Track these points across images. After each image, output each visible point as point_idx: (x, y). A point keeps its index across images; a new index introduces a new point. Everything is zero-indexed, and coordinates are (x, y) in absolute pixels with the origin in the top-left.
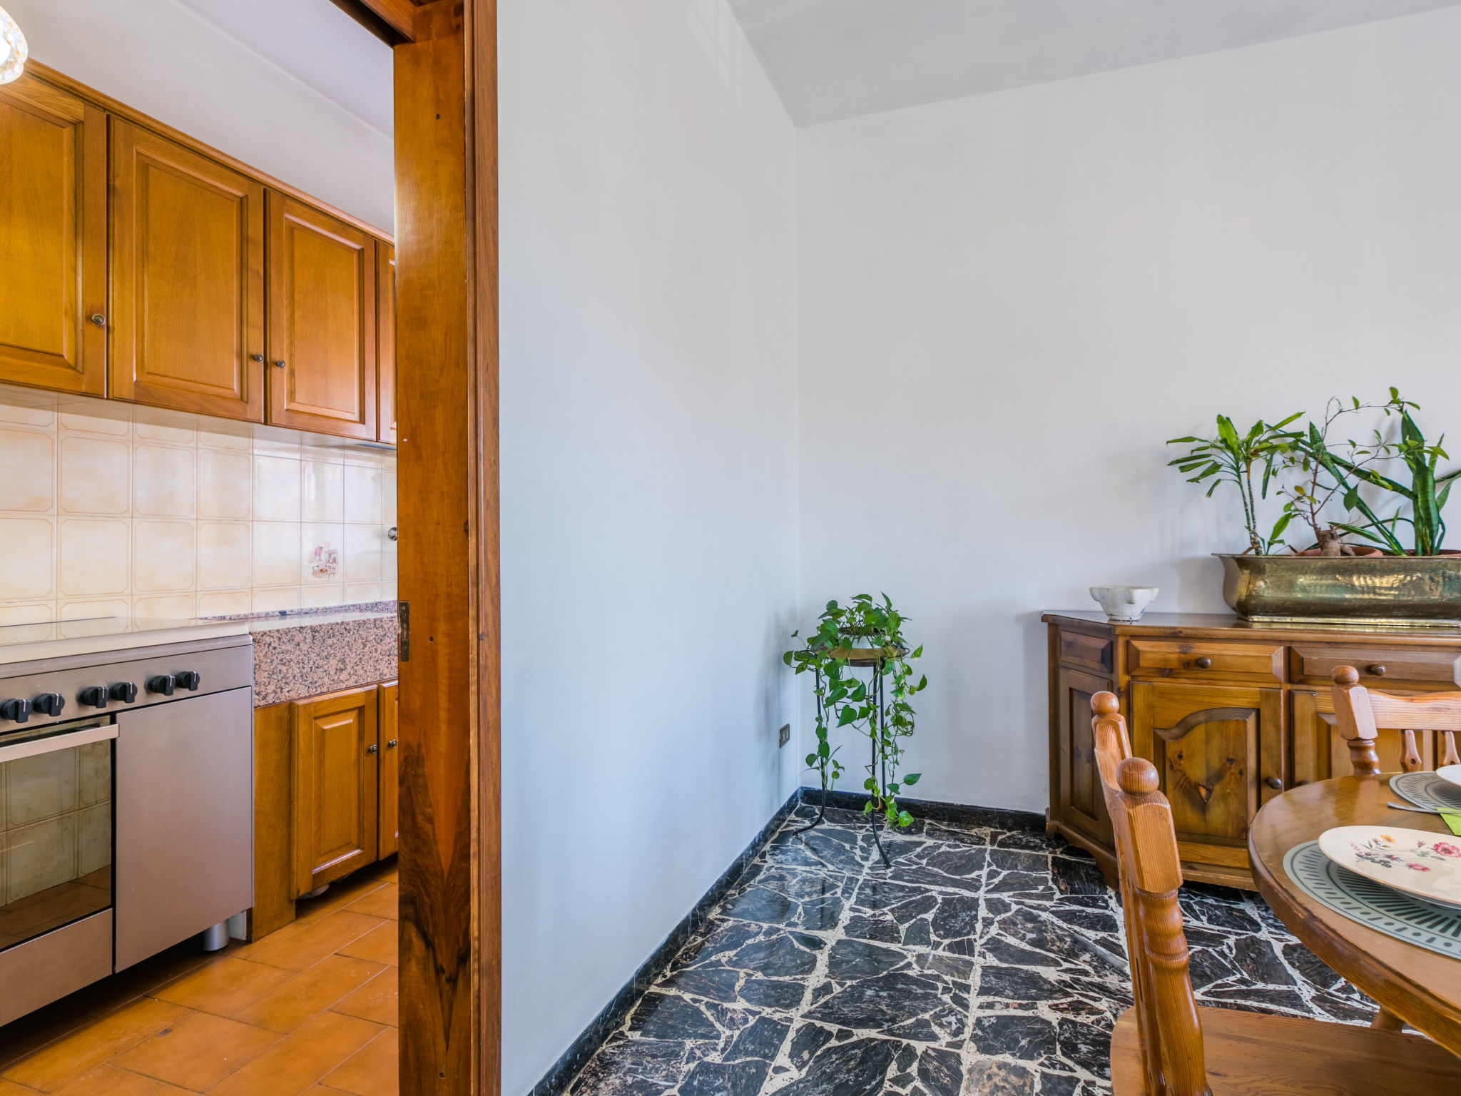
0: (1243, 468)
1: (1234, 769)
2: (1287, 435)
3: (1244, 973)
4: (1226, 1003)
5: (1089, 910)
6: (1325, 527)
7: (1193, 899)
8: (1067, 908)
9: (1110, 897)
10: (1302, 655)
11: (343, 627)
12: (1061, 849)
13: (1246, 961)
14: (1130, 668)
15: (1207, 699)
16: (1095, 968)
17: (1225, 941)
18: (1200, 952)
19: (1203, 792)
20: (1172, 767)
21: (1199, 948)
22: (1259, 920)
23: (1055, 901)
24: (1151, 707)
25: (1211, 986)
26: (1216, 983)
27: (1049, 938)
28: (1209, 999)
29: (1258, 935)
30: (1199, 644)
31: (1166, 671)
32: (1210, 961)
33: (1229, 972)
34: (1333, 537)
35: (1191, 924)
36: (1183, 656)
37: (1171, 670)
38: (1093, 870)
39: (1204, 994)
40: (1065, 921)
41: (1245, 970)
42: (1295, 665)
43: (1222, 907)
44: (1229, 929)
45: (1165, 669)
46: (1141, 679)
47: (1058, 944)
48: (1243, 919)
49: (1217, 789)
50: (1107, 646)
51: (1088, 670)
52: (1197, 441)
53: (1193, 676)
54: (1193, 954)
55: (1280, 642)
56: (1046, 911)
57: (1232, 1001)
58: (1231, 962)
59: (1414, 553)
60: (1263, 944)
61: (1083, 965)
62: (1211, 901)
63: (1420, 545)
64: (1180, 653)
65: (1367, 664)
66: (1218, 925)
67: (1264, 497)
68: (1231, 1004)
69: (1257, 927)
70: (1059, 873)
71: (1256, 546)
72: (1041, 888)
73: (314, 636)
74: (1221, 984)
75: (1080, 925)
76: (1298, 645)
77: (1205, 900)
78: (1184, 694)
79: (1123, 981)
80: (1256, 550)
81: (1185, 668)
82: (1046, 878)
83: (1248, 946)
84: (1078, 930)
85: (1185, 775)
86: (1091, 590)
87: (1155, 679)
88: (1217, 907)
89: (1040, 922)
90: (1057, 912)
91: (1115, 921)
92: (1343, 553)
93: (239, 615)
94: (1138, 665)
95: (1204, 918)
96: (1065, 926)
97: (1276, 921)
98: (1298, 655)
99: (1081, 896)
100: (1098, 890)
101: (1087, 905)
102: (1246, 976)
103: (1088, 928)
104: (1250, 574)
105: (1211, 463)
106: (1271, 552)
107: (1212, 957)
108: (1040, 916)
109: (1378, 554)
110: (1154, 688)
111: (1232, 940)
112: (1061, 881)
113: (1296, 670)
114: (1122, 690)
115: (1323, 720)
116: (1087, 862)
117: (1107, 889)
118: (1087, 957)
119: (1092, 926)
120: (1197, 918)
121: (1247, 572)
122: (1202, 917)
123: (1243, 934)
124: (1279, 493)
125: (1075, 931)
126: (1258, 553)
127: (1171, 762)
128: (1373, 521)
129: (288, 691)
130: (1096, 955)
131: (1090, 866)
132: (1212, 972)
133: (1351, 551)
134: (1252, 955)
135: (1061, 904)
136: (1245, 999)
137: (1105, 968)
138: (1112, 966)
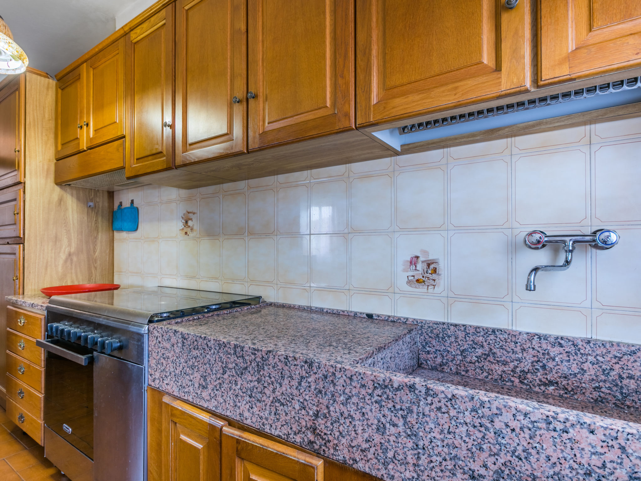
11: (205, 342)
73: (183, 343)
93: (333, 310)
129: (167, 384)
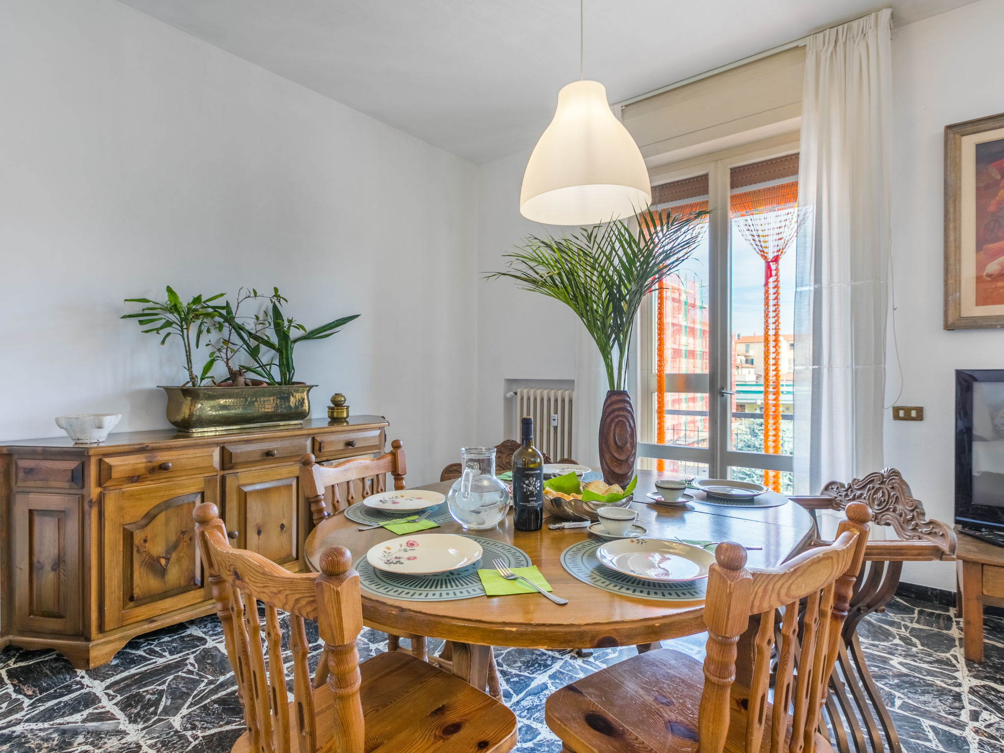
0: (185, 327)
1: (186, 538)
2: (209, 307)
3: (209, 676)
4: (206, 704)
5: (66, 698)
6: (236, 368)
7: (153, 644)
8: (42, 708)
9: (83, 677)
10: (231, 451)
12: (13, 660)
13: (206, 668)
14: (102, 481)
15: (167, 493)
16: (92, 744)
17: (187, 662)
18: (173, 679)
19: (163, 561)
20: (138, 551)
21: (171, 677)
22: (203, 636)
23: (26, 709)
24: (121, 509)
25: (190, 699)
26: (193, 695)
27: (33, 746)
28: (193, 709)
29: (206, 646)
30: (159, 454)
31: (134, 478)
32: (183, 682)
33: (199, 682)
34: (241, 375)
35: (158, 663)
36: (149, 464)
37: (139, 476)
38: (55, 663)
39: (189, 707)
40: (45, 721)
41: (208, 674)
42: (227, 458)
43: (175, 639)
44: (187, 652)
45: (133, 477)
46: (112, 488)
47: (46, 745)
48: (192, 640)
49: (174, 556)
50: (78, 466)
51: (53, 491)
52: (151, 303)
53: (157, 478)
54: (169, 684)
55: (217, 444)
56: (19, 723)
57: (209, 700)
58: (197, 674)
59: (280, 384)
60: (212, 650)
61: (79, 748)
62: (167, 639)
63: (283, 379)
64: (146, 462)
65: (267, 451)
66: (178, 653)
67: (197, 347)
68: (209, 703)
69: (203, 641)
70: (20, 681)
71: (193, 380)
72: (4, 705)
74: (197, 694)
75: (62, 716)
76: (228, 444)
77: (162, 641)
78: (149, 493)
79: (123, 738)
80: (193, 383)
81: (150, 473)
82: (7, 693)
83: (203, 657)
84: (62, 722)
85: (149, 553)
86: (57, 421)
87: (125, 486)
88: (172, 642)
89: (17, 737)
90: (33, 717)
91: (95, 694)
92: (246, 384)
94: (110, 477)
95: (166, 654)
96: (46, 725)
97: (214, 631)
98: (229, 451)
99: (52, 691)
100: (68, 677)
101: (62, 695)
102: (211, 678)
103: (71, 714)
104: (192, 399)
105: (164, 321)
106: (202, 384)
107: (183, 678)
108: (14, 732)
109: (265, 385)
110: (123, 493)
111: (191, 659)
112: (25, 688)
113: (227, 461)
114: (94, 500)
115: (242, 490)
116: (46, 659)
117: (76, 672)
118: (80, 739)
119: (75, 710)
120: (161, 656)
121: (189, 399)
122: (164, 654)
123: (197, 650)
124: (207, 345)
125: (60, 724)
126: (194, 385)
127: (137, 547)
128: (259, 364)
130: (89, 732)
131: (51, 660)
132: (187, 689)
133: (250, 384)
134: (209, 661)
135: (34, 708)
136: (216, 693)
137: (102, 738)
138: (107, 733)
